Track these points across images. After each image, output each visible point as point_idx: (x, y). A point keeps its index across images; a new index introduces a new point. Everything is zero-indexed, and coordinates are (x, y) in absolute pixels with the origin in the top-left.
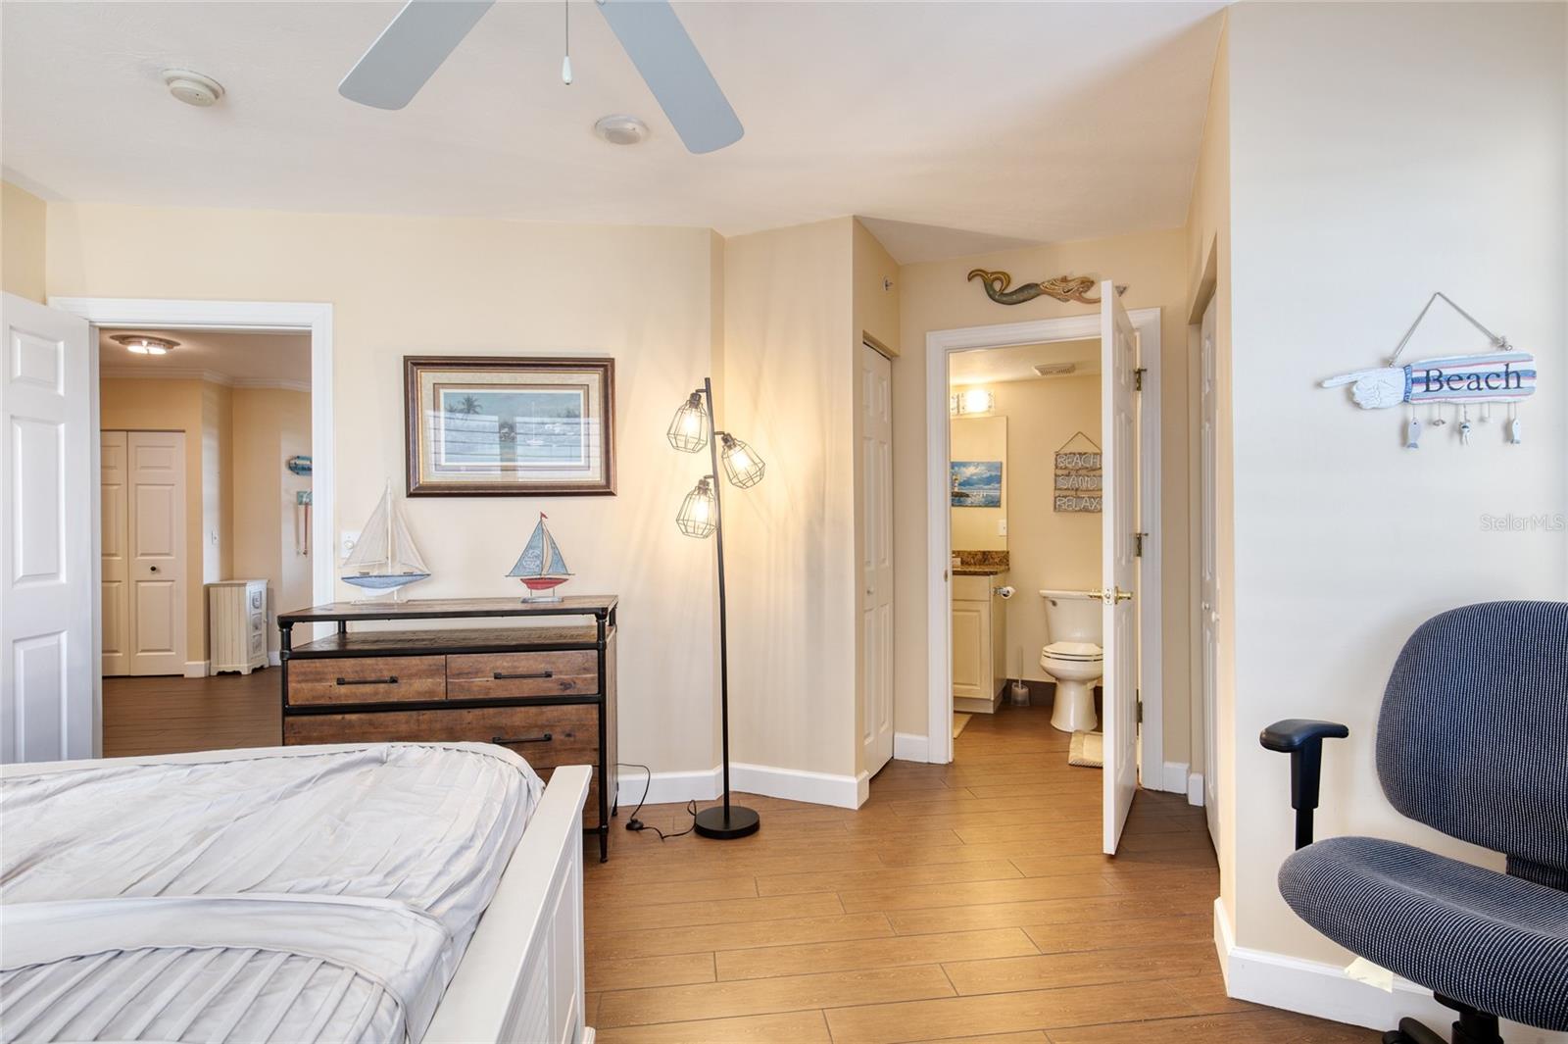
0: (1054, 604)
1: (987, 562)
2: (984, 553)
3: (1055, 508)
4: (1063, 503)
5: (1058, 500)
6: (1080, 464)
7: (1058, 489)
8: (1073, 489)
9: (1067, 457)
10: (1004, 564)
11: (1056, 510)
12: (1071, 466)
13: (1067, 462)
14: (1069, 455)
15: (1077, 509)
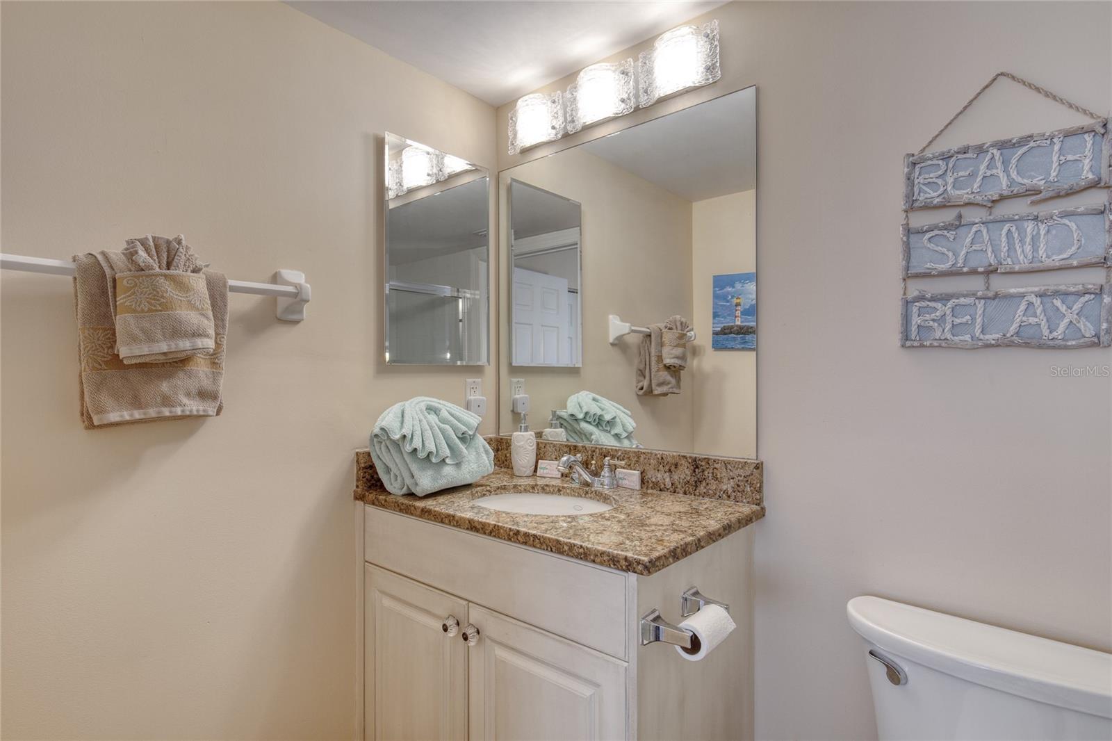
0: (895, 675)
2: (696, 463)
3: (906, 336)
4: (934, 320)
5: (915, 310)
6: (1004, 182)
7: (918, 276)
8: (973, 272)
9: (951, 165)
10: (748, 500)
11: (908, 343)
12: (963, 194)
13: (950, 180)
14: (960, 156)
15: (991, 337)
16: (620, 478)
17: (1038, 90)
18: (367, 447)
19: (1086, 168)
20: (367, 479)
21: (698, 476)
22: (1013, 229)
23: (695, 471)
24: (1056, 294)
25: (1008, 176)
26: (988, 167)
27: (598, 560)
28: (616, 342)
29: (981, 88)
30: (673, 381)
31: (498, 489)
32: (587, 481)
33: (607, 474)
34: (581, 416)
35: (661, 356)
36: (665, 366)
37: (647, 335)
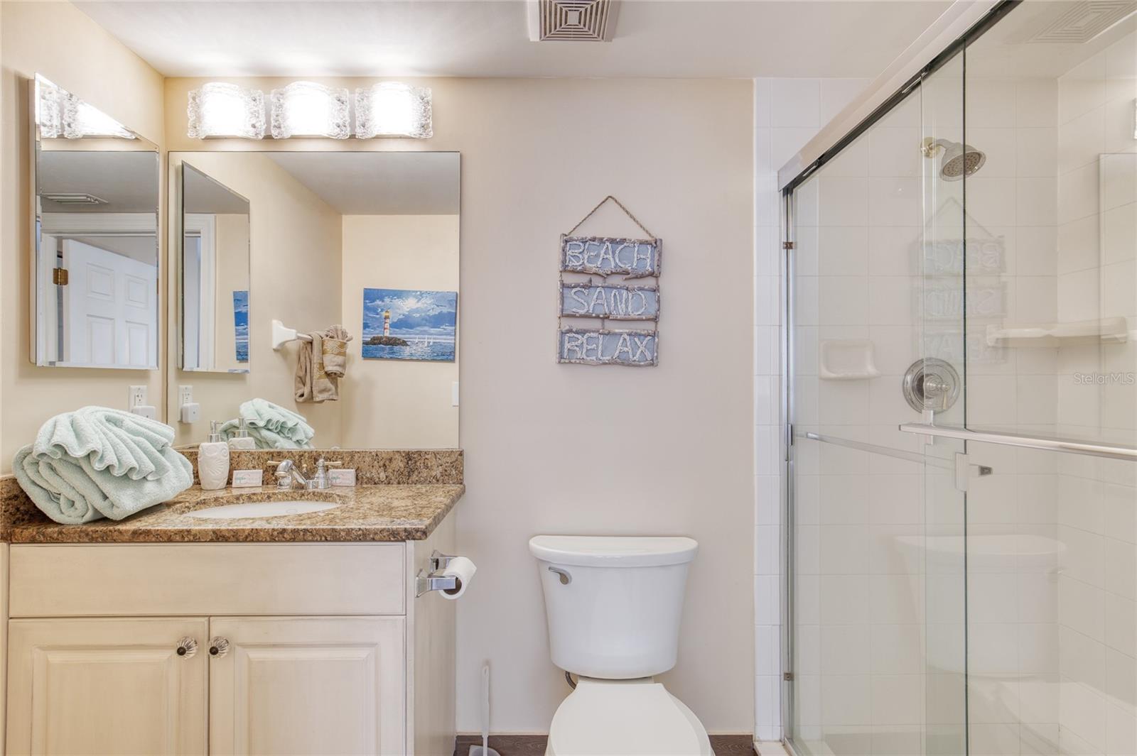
0: (564, 579)
1: (414, 477)
2: (409, 456)
3: (561, 357)
4: (577, 346)
5: (567, 338)
6: (613, 264)
7: (568, 316)
8: (597, 317)
9: (586, 247)
10: (454, 481)
11: (562, 361)
12: (592, 267)
13: (586, 257)
14: (591, 242)
15: (606, 358)
16: (334, 478)
17: (627, 212)
18: (10, 472)
19: (648, 264)
20: (11, 513)
21: (411, 467)
22: (617, 294)
23: (408, 463)
24: (637, 335)
25: (615, 260)
26: (605, 253)
27: (377, 537)
28: (279, 348)
29: (601, 202)
30: (333, 388)
31: (197, 504)
32: (301, 484)
33: (322, 475)
34: (261, 424)
35: (323, 363)
36: (326, 373)
37: (308, 342)
